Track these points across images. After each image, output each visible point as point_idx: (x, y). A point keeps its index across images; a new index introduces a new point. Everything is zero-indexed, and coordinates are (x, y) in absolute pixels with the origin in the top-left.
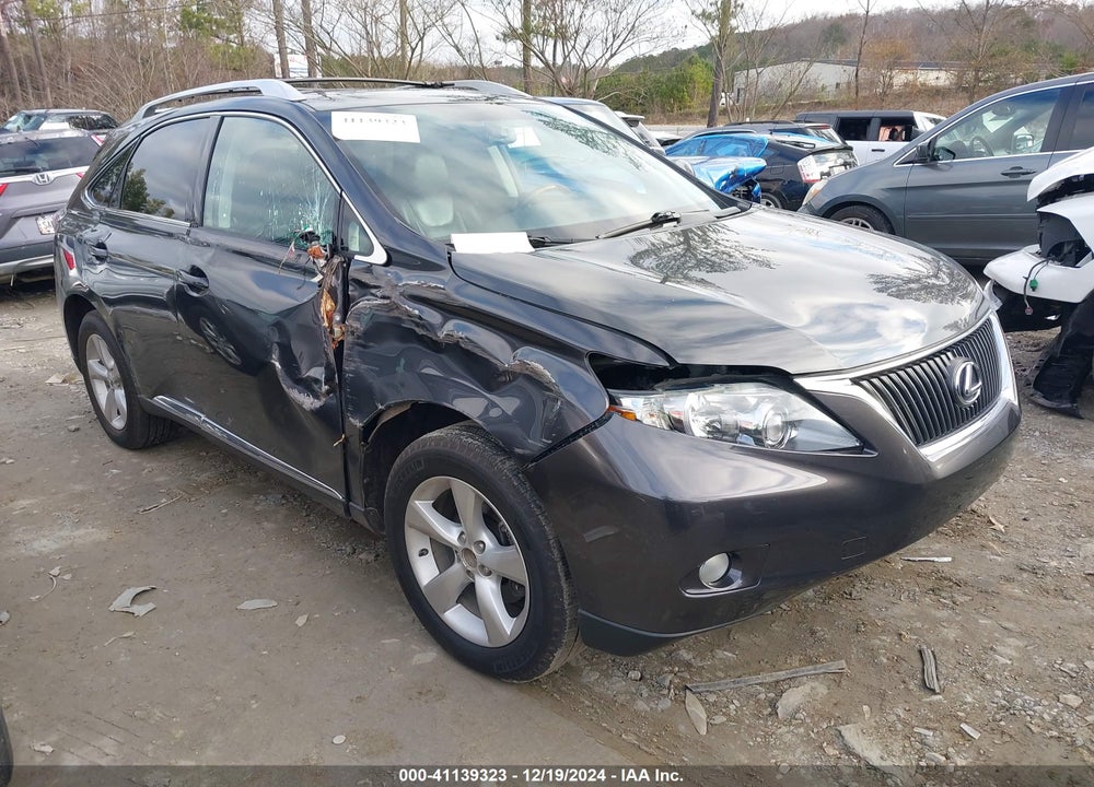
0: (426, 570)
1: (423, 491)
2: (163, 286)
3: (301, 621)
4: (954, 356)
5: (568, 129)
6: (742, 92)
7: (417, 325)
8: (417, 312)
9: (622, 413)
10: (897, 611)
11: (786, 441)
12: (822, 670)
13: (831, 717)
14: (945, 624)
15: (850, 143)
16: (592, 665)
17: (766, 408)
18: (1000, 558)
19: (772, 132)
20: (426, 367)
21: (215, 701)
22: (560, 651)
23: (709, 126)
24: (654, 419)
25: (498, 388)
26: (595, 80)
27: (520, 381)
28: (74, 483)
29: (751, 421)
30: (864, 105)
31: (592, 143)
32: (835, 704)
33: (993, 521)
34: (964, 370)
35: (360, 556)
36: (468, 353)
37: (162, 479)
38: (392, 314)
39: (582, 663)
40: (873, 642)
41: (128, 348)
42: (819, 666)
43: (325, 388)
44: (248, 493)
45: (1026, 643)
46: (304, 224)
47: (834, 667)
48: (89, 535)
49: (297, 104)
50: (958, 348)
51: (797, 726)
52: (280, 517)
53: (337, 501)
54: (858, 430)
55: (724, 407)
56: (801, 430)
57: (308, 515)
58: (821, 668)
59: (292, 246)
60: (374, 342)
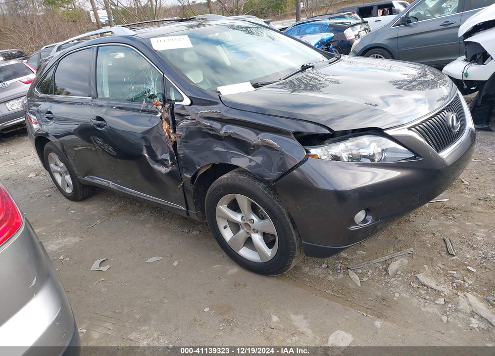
0: (228, 235)
1: (223, 201)
3: (175, 264)
4: (447, 112)
7: (210, 130)
8: (209, 124)
9: (312, 156)
10: (430, 224)
11: (383, 158)
12: (404, 253)
13: (412, 272)
14: (452, 227)
15: (365, 19)
16: (305, 264)
17: (373, 145)
18: (469, 196)
19: (329, 19)
20: (216, 146)
21: (149, 301)
22: (294, 260)
23: (297, 20)
24: (325, 156)
25: (252, 153)
26: (242, 5)
27: (262, 149)
28: (56, 219)
31: (250, 33)
32: (412, 266)
33: (464, 181)
34: (453, 117)
35: (193, 233)
36: (235, 139)
37: (94, 212)
38: (197, 126)
39: (301, 264)
40: (423, 238)
41: (69, 157)
43: (170, 163)
44: (134, 213)
45: (488, 230)
47: (409, 251)
48: (71, 240)
49: (133, 37)
50: (448, 108)
51: (398, 277)
52: (152, 221)
53: (183, 210)
54: (414, 150)
55: (353, 148)
56: (388, 153)
57: (164, 219)
58: (403, 252)
59: (144, 102)
60: (190, 140)
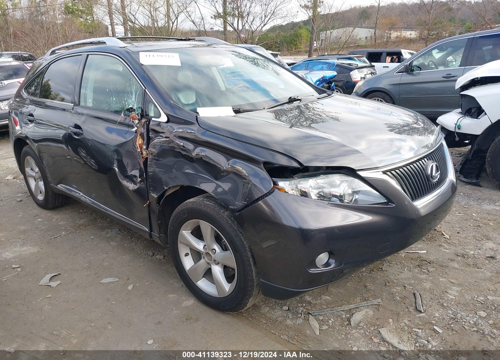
0: (188, 263)
1: (187, 226)
2: (60, 133)
3: (130, 287)
4: (428, 160)
5: (246, 58)
6: (323, 41)
7: (182, 150)
8: (182, 144)
9: (279, 189)
10: (403, 276)
11: (353, 200)
13: (375, 325)
14: (425, 281)
15: (373, 64)
16: (265, 304)
17: (345, 185)
18: (448, 251)
19: (338, 59)
20: (187, 169)
21: (91, 326)
22: (252, 298)
23: (309, 56)
24: (293, 191)
25: (221, 178)
26: (257, 36)
27: (231, 175)
28: (21, 226)
29: (337, 191)
30: (379, 46)
31: (256, 64)
32: (377, 319)
33: (444, 234)
34: (432, 166)
35: (157, 257)
36: (206, 162)
37: (62, 223)
38: (170, 145)
39: (261, 303)
40: (393, 290)
41: (45, 162)
42: (369, 302)
43: (139, 180)
44: (103, 229)
45: (461, 289)
46: (128, 104)
47: (375, 302)
48: (29, 250)
49: (124, 48)
50: (429, 157)
51: (361, 329)
52: (118, 239)
53: (145, 231)
54: (386, 195)
55: (325, 185)
56: (360, 195)
57: (131, 238)
58: (370, 303)
59: (122, 114)
60: (162, 158)
